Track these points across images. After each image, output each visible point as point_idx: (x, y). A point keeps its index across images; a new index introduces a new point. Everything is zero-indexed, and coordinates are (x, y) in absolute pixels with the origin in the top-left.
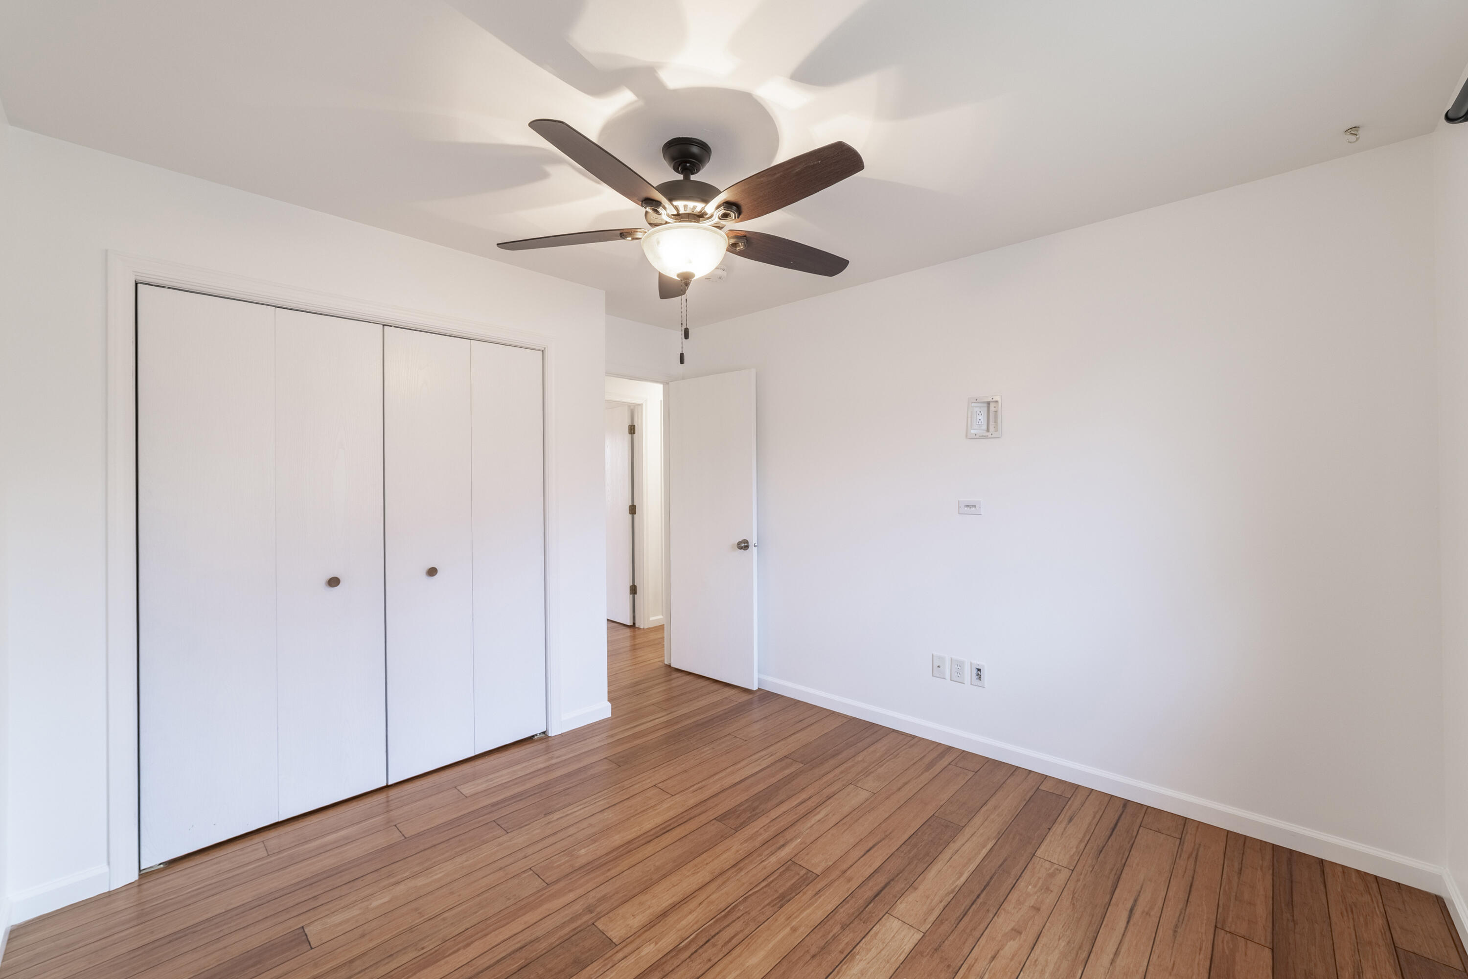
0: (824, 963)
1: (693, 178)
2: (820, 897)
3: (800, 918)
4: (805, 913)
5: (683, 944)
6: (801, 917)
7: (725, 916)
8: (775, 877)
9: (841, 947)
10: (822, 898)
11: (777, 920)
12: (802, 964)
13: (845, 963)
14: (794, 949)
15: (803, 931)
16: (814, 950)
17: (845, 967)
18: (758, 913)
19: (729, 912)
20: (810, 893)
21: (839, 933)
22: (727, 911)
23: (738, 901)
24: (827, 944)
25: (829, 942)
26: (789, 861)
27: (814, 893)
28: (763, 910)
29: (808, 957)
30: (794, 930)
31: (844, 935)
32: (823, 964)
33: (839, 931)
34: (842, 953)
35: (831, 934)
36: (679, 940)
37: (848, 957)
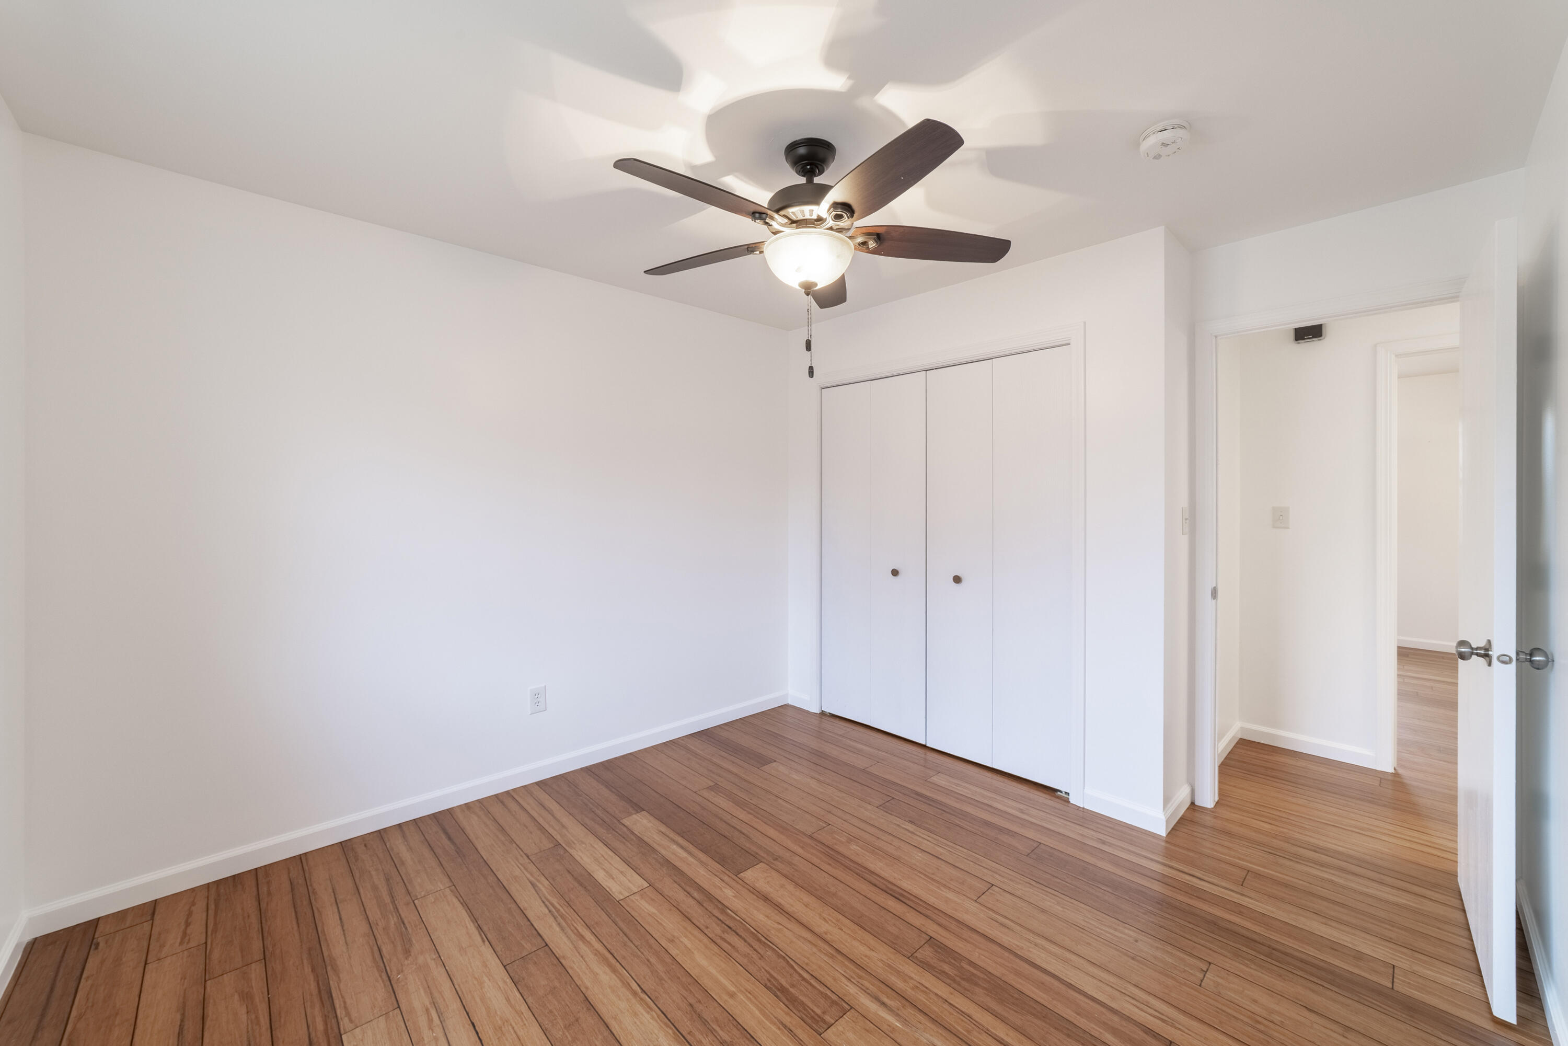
0: (681, 1014)
1: (817, 180)
2: (779, 1029)
3: (746, 1002)
4: (754, 1009)
5: (730, 912)
6: (748, 1003)
7: (759, 940)
8: (818, 987)
9: (697, 1034)
10: (779, 1032)
11: (748, 981)
12: (685, 995)
13: (674, 1033)
14: (706, 990)
15: (730, 1004)
16: (699, 1007)
17: (670, 1032)
18: (759, 966)
19: (765, 943)
20: (787, 1020)
21: (718, 1037)
22: (766, 941)
23: (779, 951)
24: (704, 1021)
25: (706, 1023)
26: (849, 1005)
27: (788, 1024)
28: (763, 970)
29: (692, 1001)
30: (732, 995)
31: (714, 1041)
32: (679, 1011)
33: (721, 1037)
34: (689, 1033)
35: (717, 1029)
36: (735, 909)
37: (683, 1038)
